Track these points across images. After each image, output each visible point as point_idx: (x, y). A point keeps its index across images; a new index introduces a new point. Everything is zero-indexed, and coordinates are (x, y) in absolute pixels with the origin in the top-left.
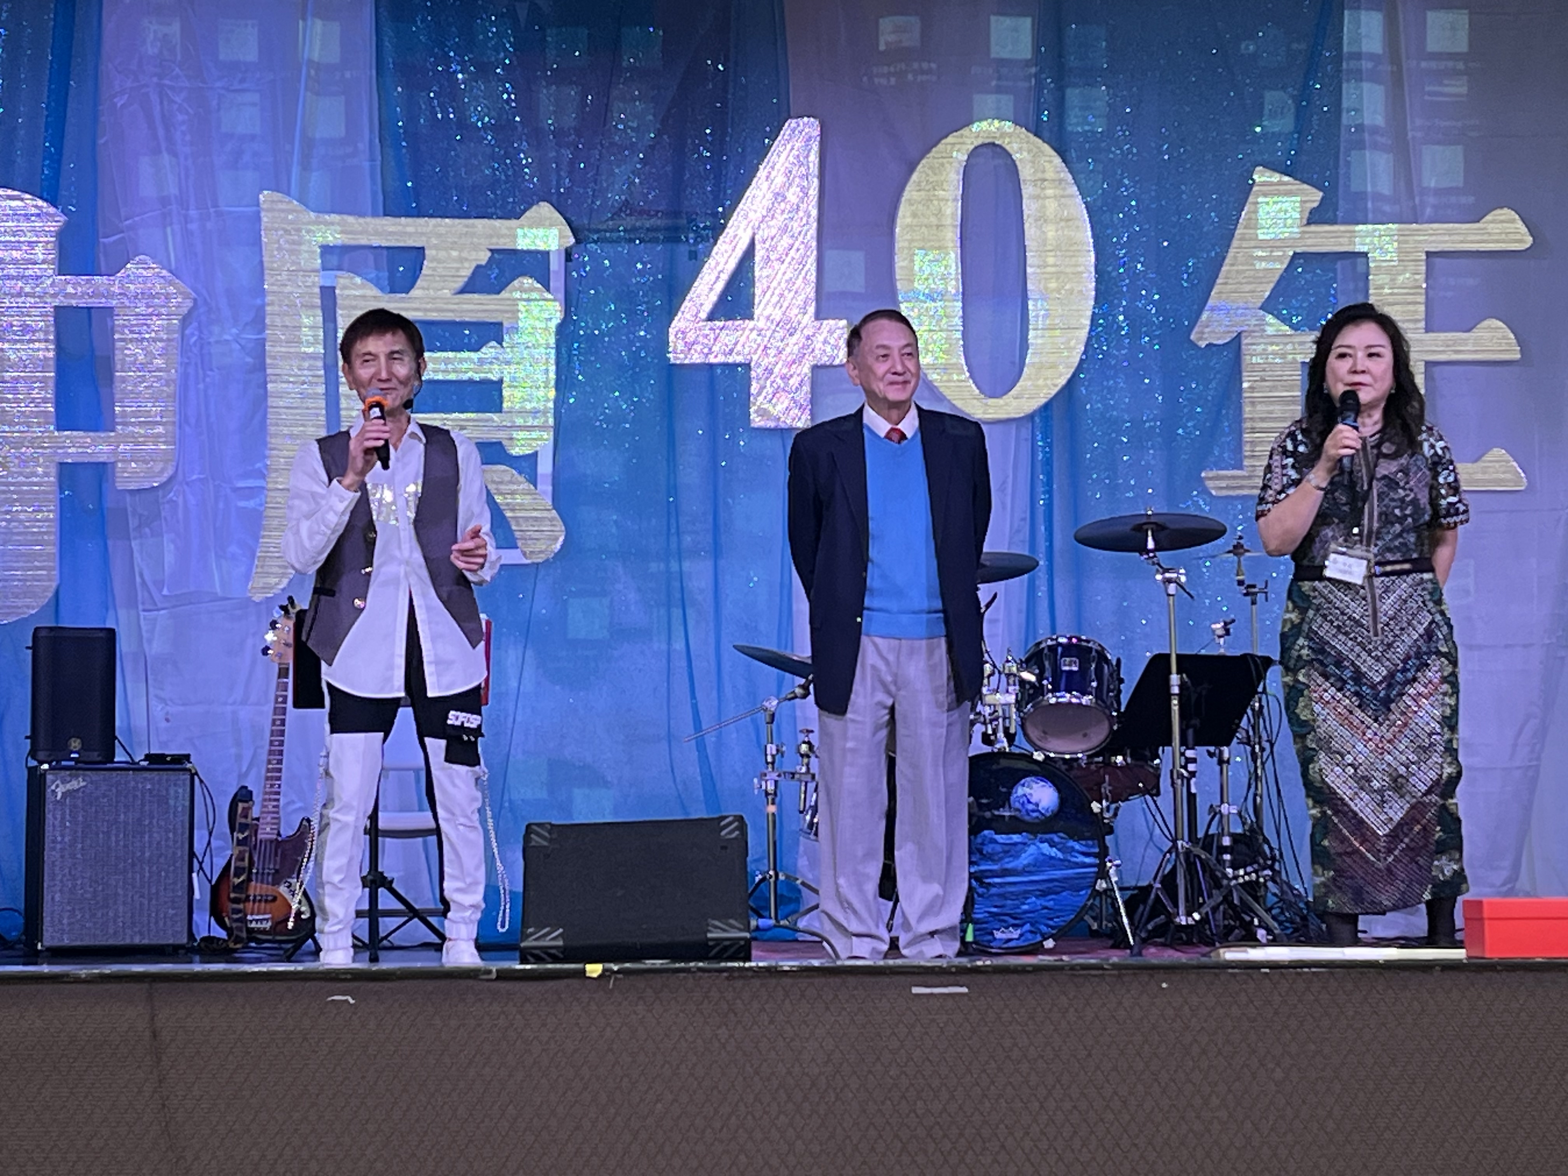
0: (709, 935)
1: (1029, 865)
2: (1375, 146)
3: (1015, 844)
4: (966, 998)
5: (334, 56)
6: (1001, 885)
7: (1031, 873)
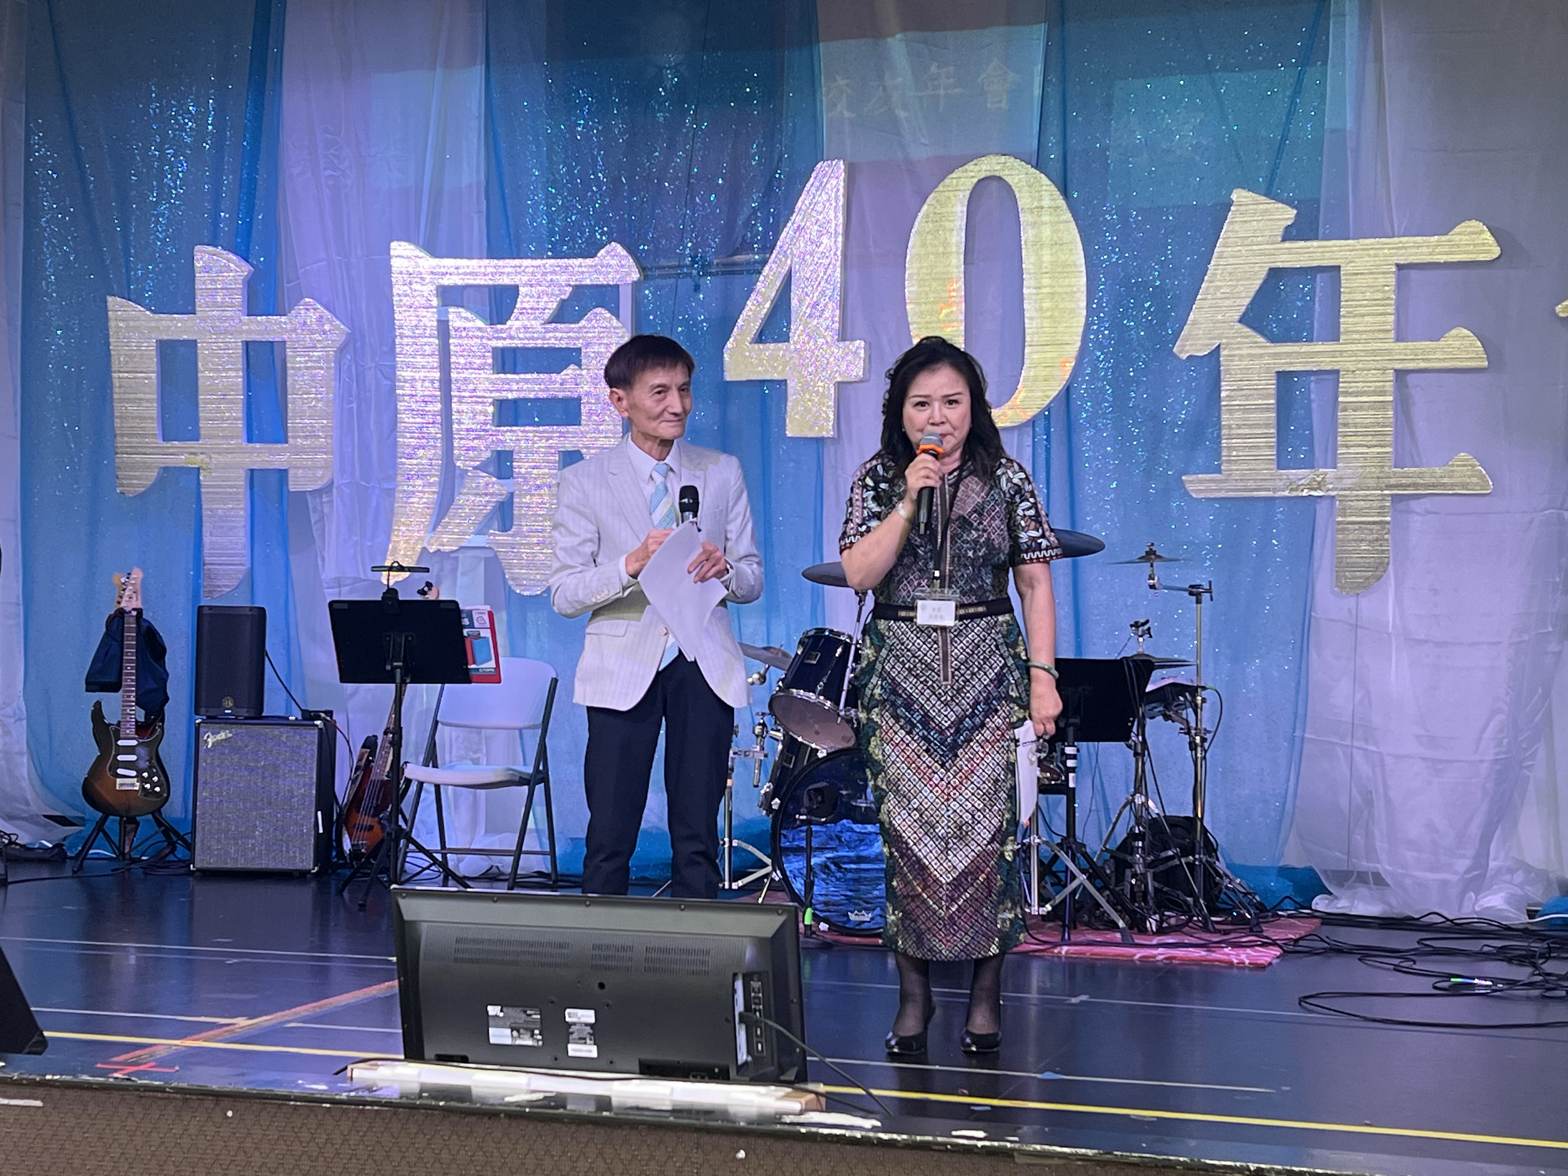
3: (870, 833)
4: (40, 1112)
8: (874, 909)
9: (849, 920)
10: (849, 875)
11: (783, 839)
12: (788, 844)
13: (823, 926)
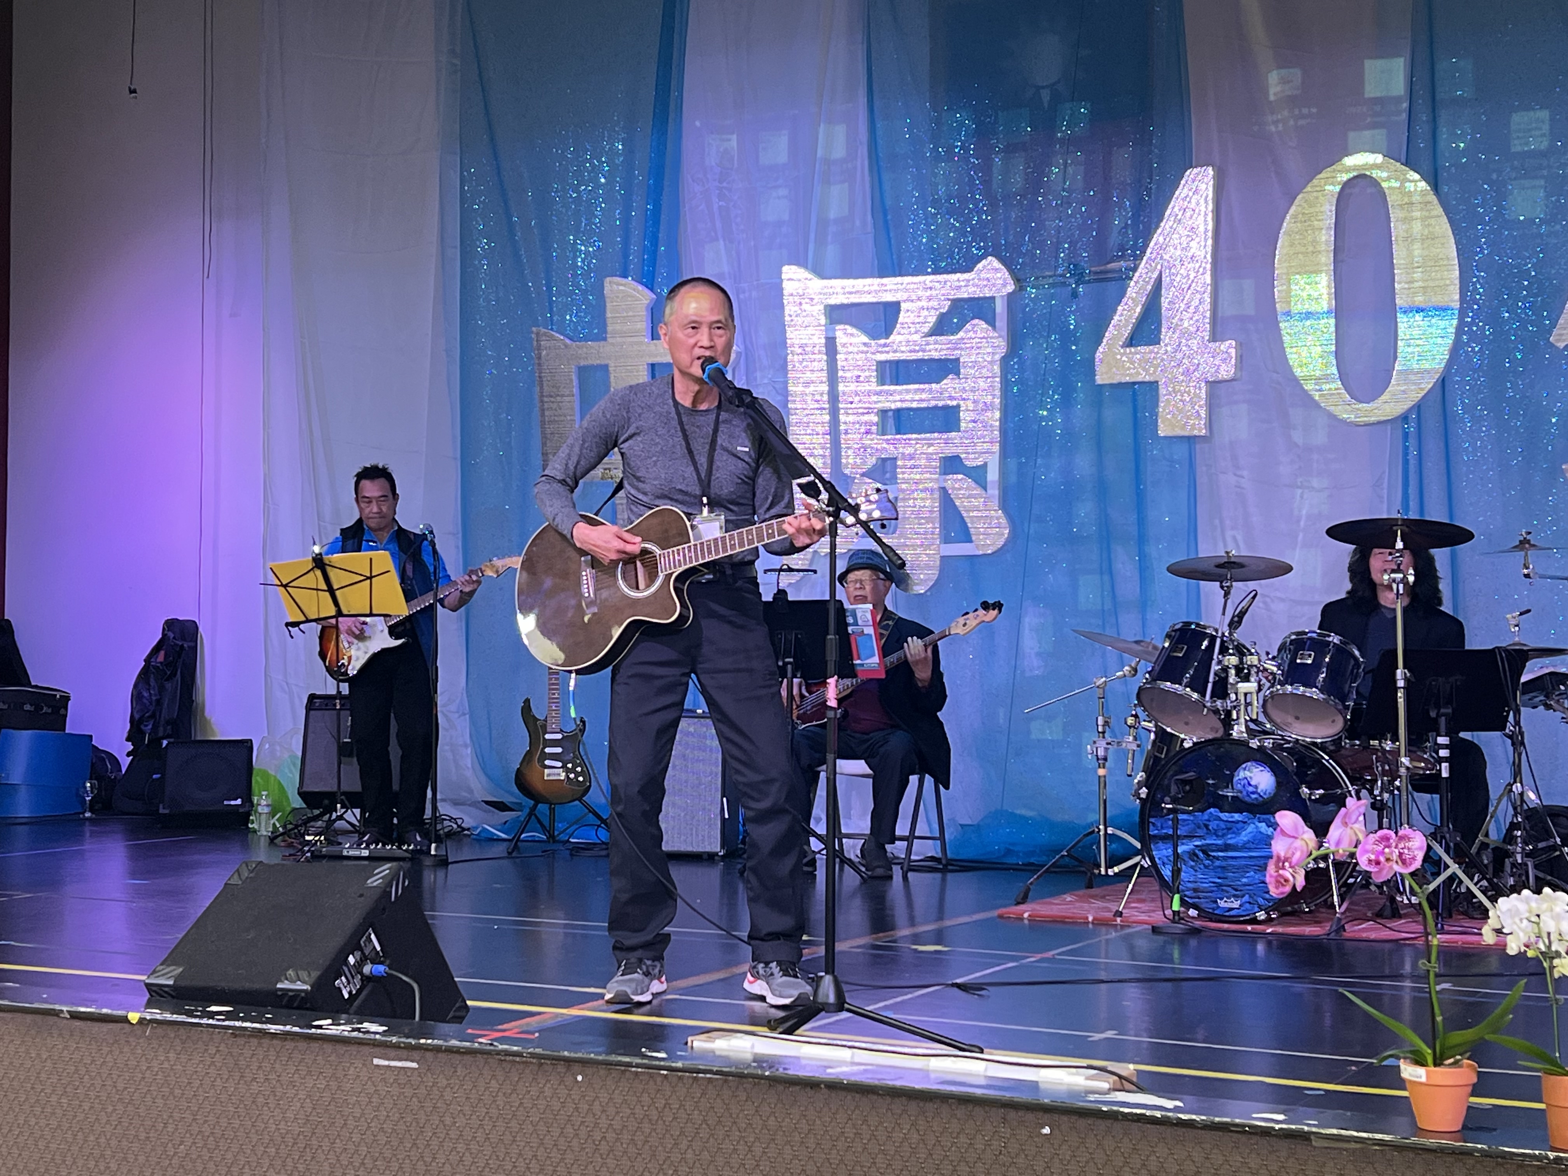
0: (279, 986)
1: (1249, 841)
4: (418, 1073)
5: (840, 152)
6: (1222, 858)
7: (1250, 850)
8: (1243, 896)
9: (1219, 907)
10: (1217, 863)
11: (1151, 827)
12: (1156, 832)
13: (1193, 912)
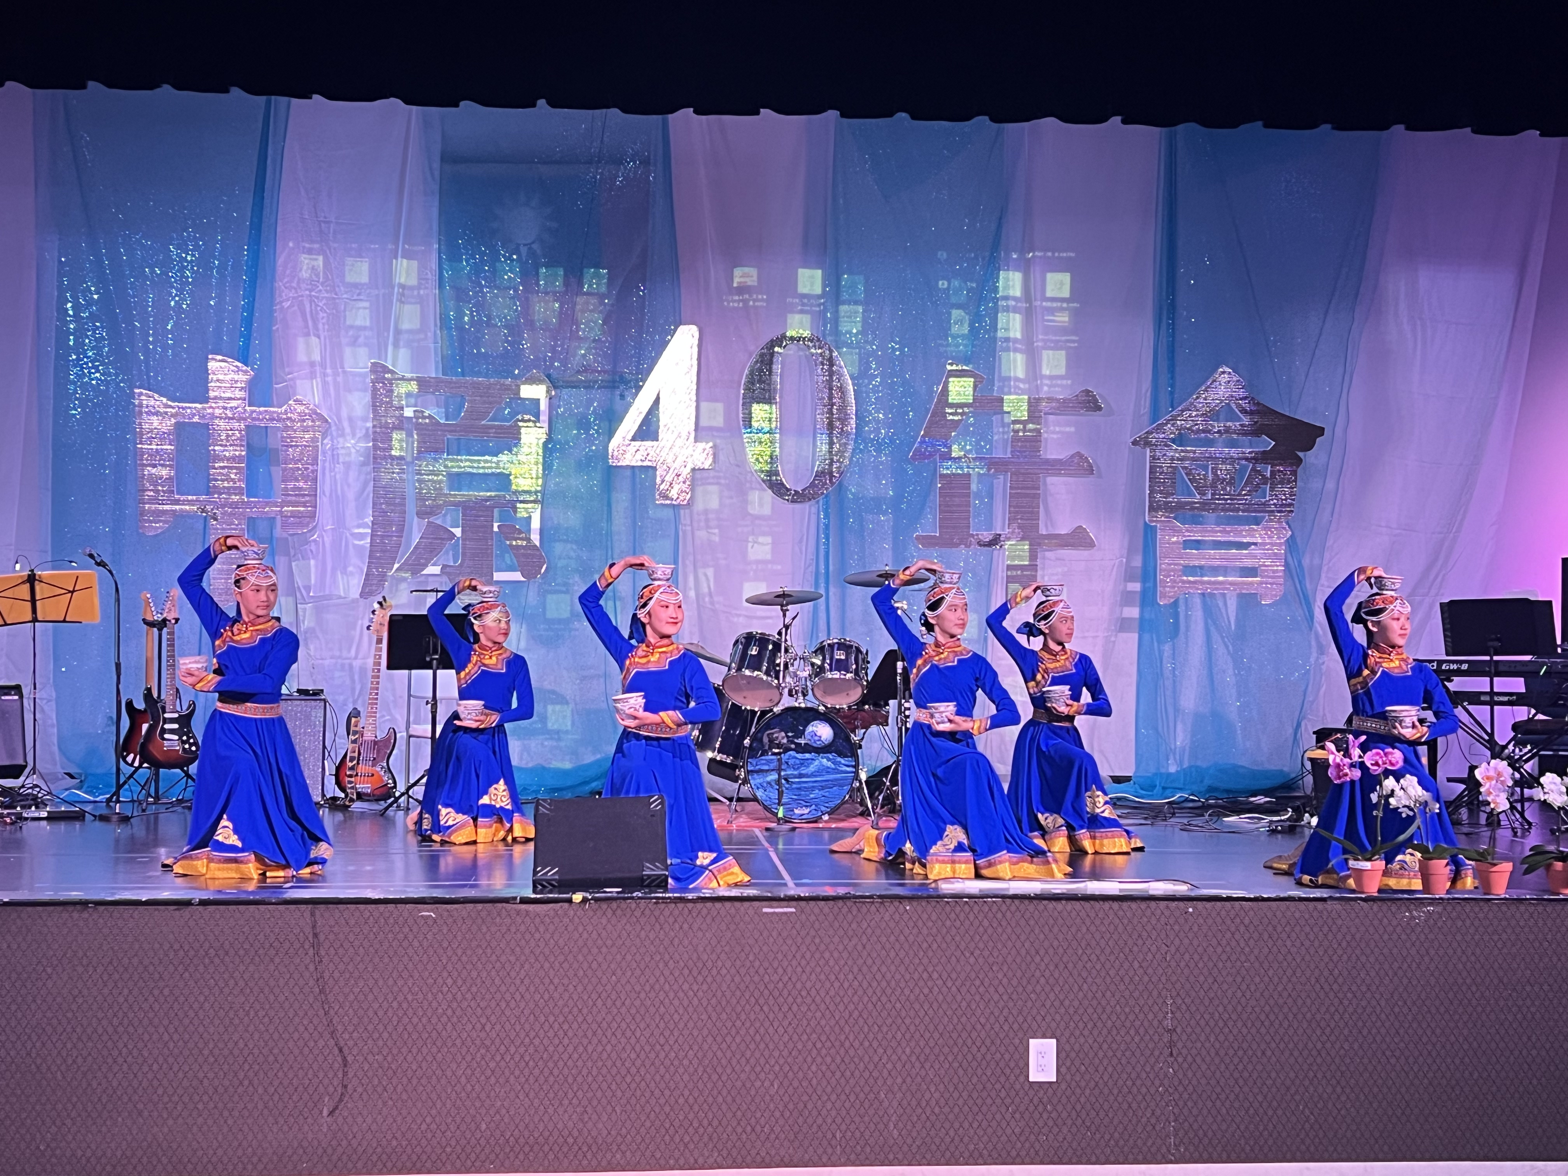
0: (644, 873)
1: (815, 771)
2: (1016, 350)
3: (807, 759)
4: (794, 914)
5: (413, 281)
6: (799, 783)
7: (816, 776)
8: (811, 806)
9: (794, 814)
10: (794, 786)
11: (749, 765)
12: (752, 768)
